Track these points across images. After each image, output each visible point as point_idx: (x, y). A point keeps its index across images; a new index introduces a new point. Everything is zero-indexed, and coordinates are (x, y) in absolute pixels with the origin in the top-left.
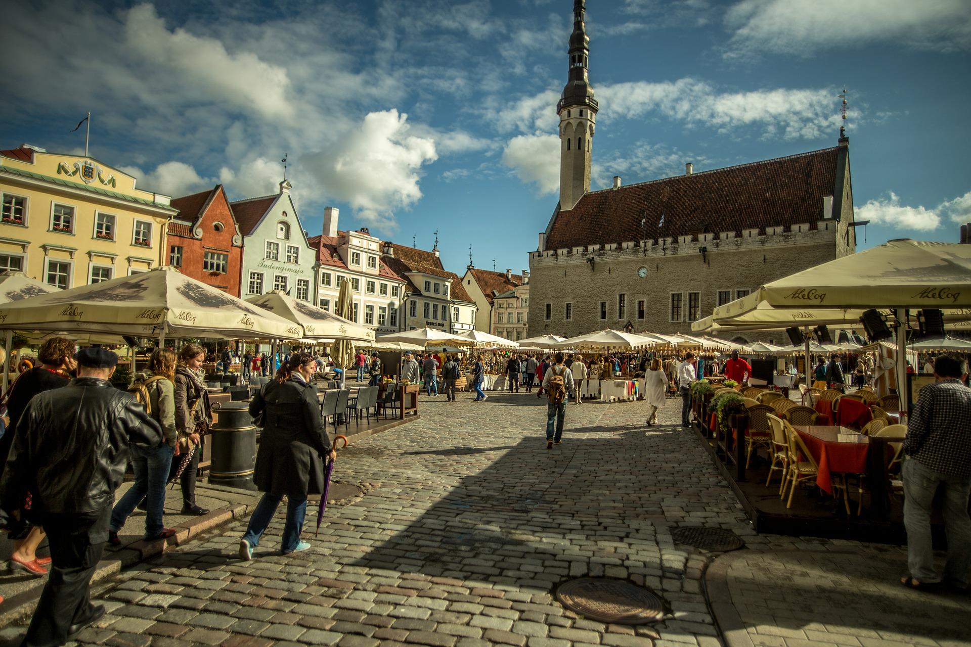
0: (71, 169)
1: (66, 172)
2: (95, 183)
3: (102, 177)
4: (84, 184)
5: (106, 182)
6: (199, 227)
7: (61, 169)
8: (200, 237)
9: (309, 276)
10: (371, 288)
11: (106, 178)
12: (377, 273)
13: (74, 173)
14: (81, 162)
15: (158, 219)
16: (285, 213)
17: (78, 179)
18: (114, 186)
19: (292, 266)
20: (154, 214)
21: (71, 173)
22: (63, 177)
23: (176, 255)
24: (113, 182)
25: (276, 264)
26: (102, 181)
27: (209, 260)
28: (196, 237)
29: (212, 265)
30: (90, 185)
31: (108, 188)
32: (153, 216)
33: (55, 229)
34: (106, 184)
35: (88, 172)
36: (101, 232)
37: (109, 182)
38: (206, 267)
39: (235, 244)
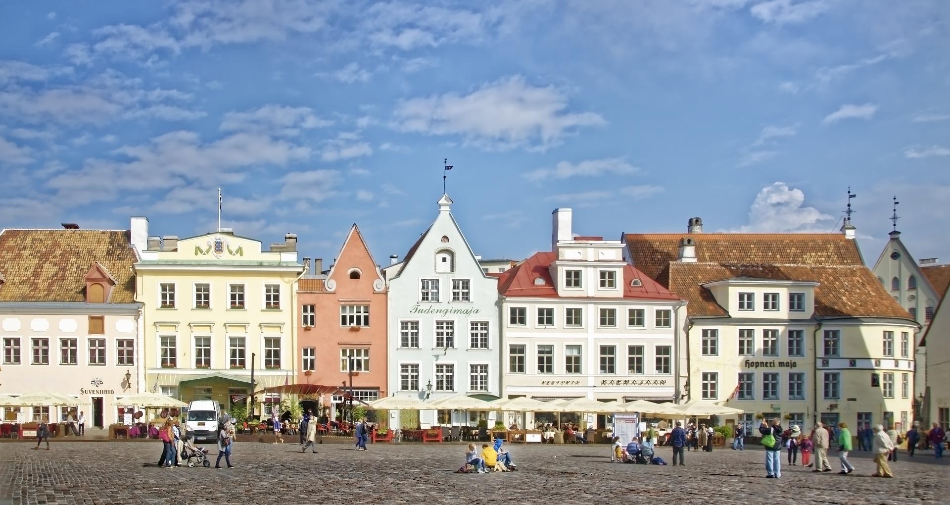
0: (204, 248)
1: (201, 252)
2: (225, 256)
3: (230, 248)
4: (216, 259)
5: (234, 252)
6: (331, 278)
7: (198, 250)
8: (332, 290)
9: (489, 314)
10: (608, 318)
11: (234, 248)
12: (621, 294)
13: (208, 252)
14: (211, 239)
15: (286, 279)
16: (445, 238)
17: (212, 256)
18: (241, 255)
19: (462, 305)
20: (281, 274)
21: (204, 252)
22: (200, 257)
23: (309, 314)
24: (240, 251)
25: (436, 306)
26: (231, 252)
27: (348, 314)
28: (329, 290)
29: (351, 318)
30: (221, 259)
31: (237, 257)
32: (281, 276)
33: (197, 307)
34: (234, 255)
35: (219, 247)
36: (235, 303)
37: (237, 252)
38: (344, 323)
39: (377, 290)
